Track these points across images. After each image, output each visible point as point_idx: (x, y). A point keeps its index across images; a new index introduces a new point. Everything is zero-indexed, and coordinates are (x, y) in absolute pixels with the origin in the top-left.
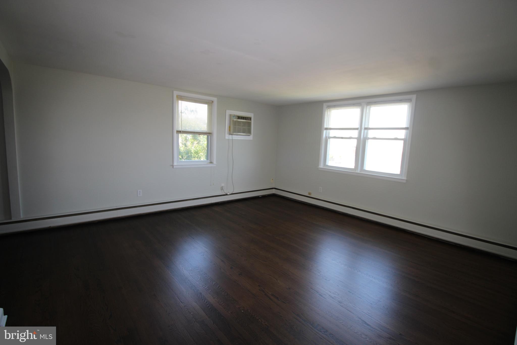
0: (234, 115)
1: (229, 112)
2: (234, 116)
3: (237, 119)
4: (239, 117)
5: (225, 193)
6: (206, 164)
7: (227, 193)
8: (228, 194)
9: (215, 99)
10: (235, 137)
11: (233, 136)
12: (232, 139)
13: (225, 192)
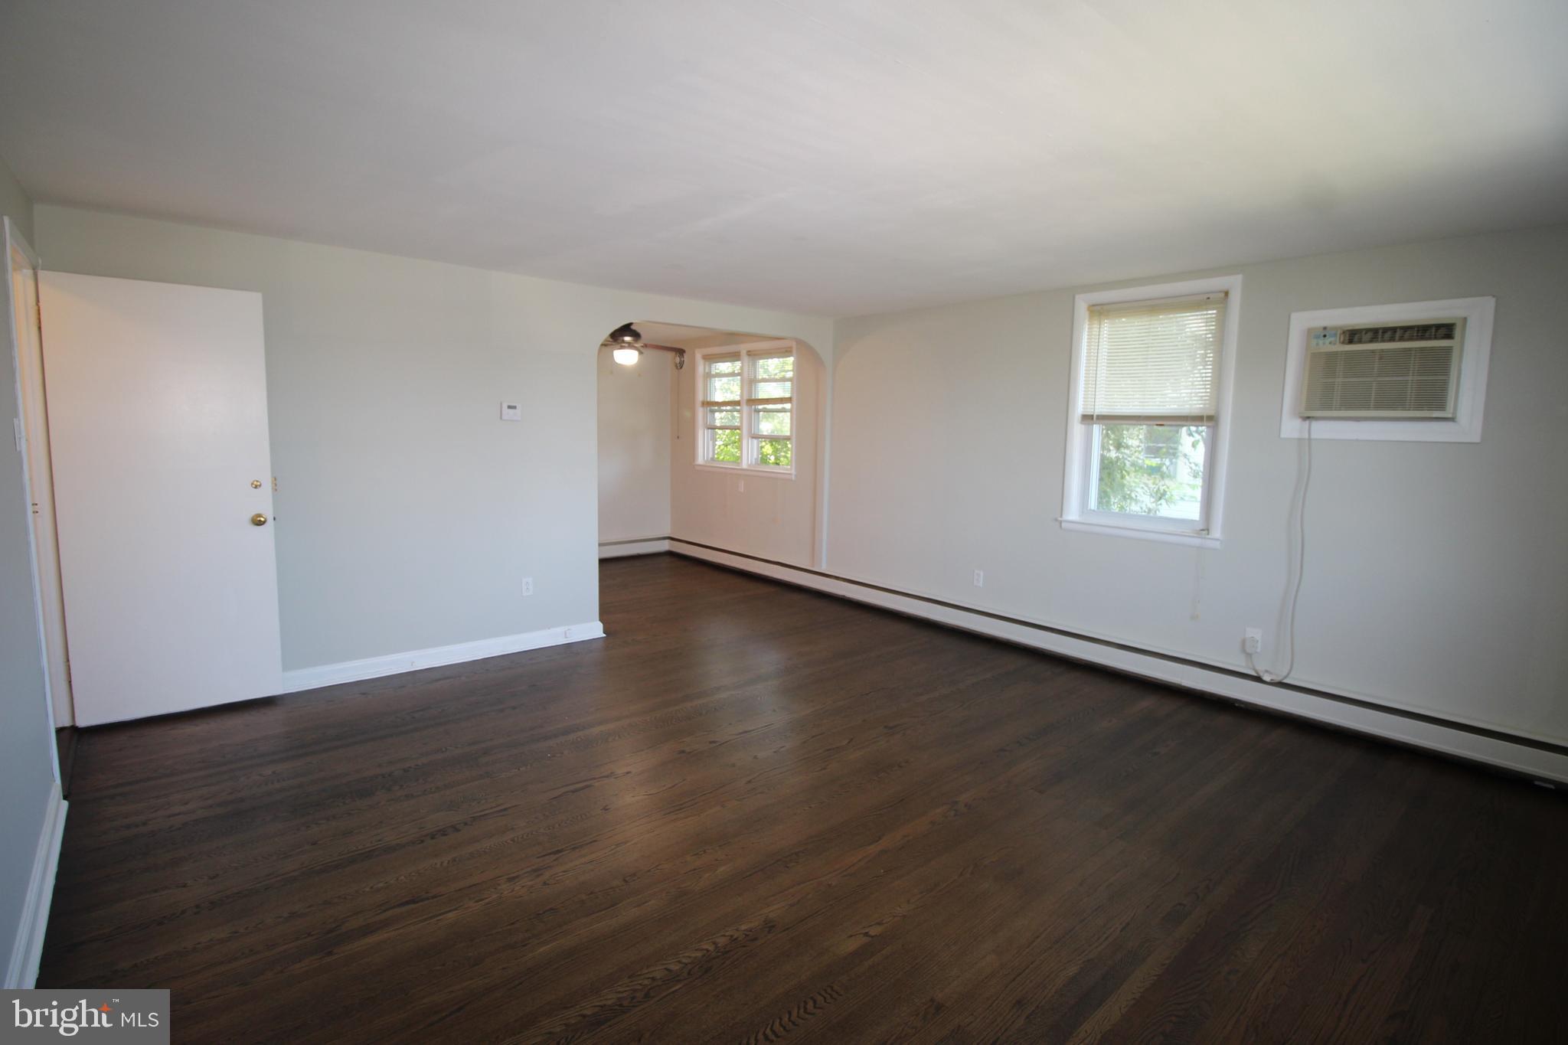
0: (1325, 328)
1: (1302, 321)
2: (1325, 333)
3: (1343, 343)
4: (1353, 335)
5: (1256, 672)
6: (1189, 536)
7: (1261, 674)
8: (1267, 678)
9: (1234, 283)
10: (1327, 430)
11: (1315, 425)
12: (1310, 439)
13: (1257, 668)
